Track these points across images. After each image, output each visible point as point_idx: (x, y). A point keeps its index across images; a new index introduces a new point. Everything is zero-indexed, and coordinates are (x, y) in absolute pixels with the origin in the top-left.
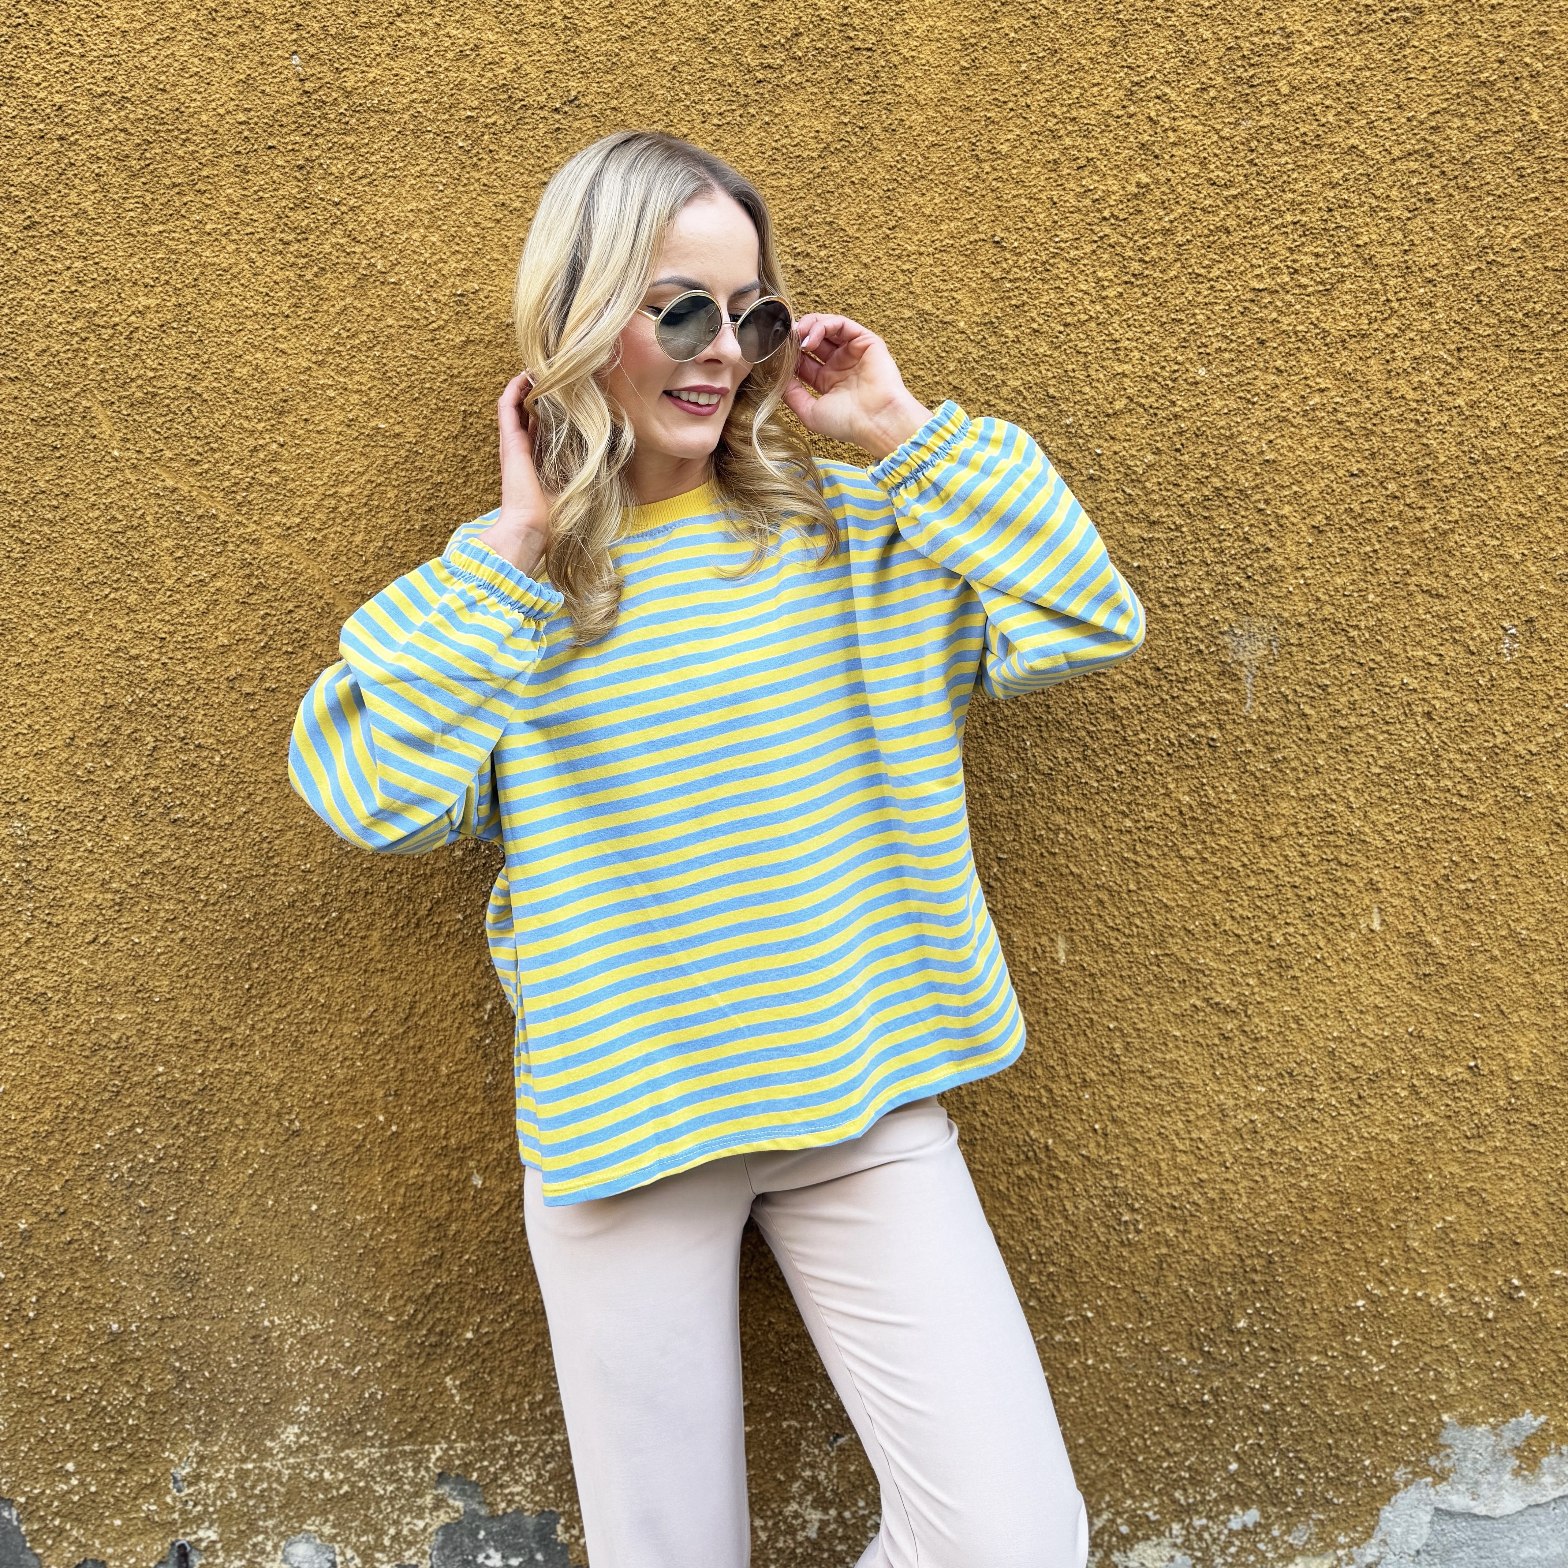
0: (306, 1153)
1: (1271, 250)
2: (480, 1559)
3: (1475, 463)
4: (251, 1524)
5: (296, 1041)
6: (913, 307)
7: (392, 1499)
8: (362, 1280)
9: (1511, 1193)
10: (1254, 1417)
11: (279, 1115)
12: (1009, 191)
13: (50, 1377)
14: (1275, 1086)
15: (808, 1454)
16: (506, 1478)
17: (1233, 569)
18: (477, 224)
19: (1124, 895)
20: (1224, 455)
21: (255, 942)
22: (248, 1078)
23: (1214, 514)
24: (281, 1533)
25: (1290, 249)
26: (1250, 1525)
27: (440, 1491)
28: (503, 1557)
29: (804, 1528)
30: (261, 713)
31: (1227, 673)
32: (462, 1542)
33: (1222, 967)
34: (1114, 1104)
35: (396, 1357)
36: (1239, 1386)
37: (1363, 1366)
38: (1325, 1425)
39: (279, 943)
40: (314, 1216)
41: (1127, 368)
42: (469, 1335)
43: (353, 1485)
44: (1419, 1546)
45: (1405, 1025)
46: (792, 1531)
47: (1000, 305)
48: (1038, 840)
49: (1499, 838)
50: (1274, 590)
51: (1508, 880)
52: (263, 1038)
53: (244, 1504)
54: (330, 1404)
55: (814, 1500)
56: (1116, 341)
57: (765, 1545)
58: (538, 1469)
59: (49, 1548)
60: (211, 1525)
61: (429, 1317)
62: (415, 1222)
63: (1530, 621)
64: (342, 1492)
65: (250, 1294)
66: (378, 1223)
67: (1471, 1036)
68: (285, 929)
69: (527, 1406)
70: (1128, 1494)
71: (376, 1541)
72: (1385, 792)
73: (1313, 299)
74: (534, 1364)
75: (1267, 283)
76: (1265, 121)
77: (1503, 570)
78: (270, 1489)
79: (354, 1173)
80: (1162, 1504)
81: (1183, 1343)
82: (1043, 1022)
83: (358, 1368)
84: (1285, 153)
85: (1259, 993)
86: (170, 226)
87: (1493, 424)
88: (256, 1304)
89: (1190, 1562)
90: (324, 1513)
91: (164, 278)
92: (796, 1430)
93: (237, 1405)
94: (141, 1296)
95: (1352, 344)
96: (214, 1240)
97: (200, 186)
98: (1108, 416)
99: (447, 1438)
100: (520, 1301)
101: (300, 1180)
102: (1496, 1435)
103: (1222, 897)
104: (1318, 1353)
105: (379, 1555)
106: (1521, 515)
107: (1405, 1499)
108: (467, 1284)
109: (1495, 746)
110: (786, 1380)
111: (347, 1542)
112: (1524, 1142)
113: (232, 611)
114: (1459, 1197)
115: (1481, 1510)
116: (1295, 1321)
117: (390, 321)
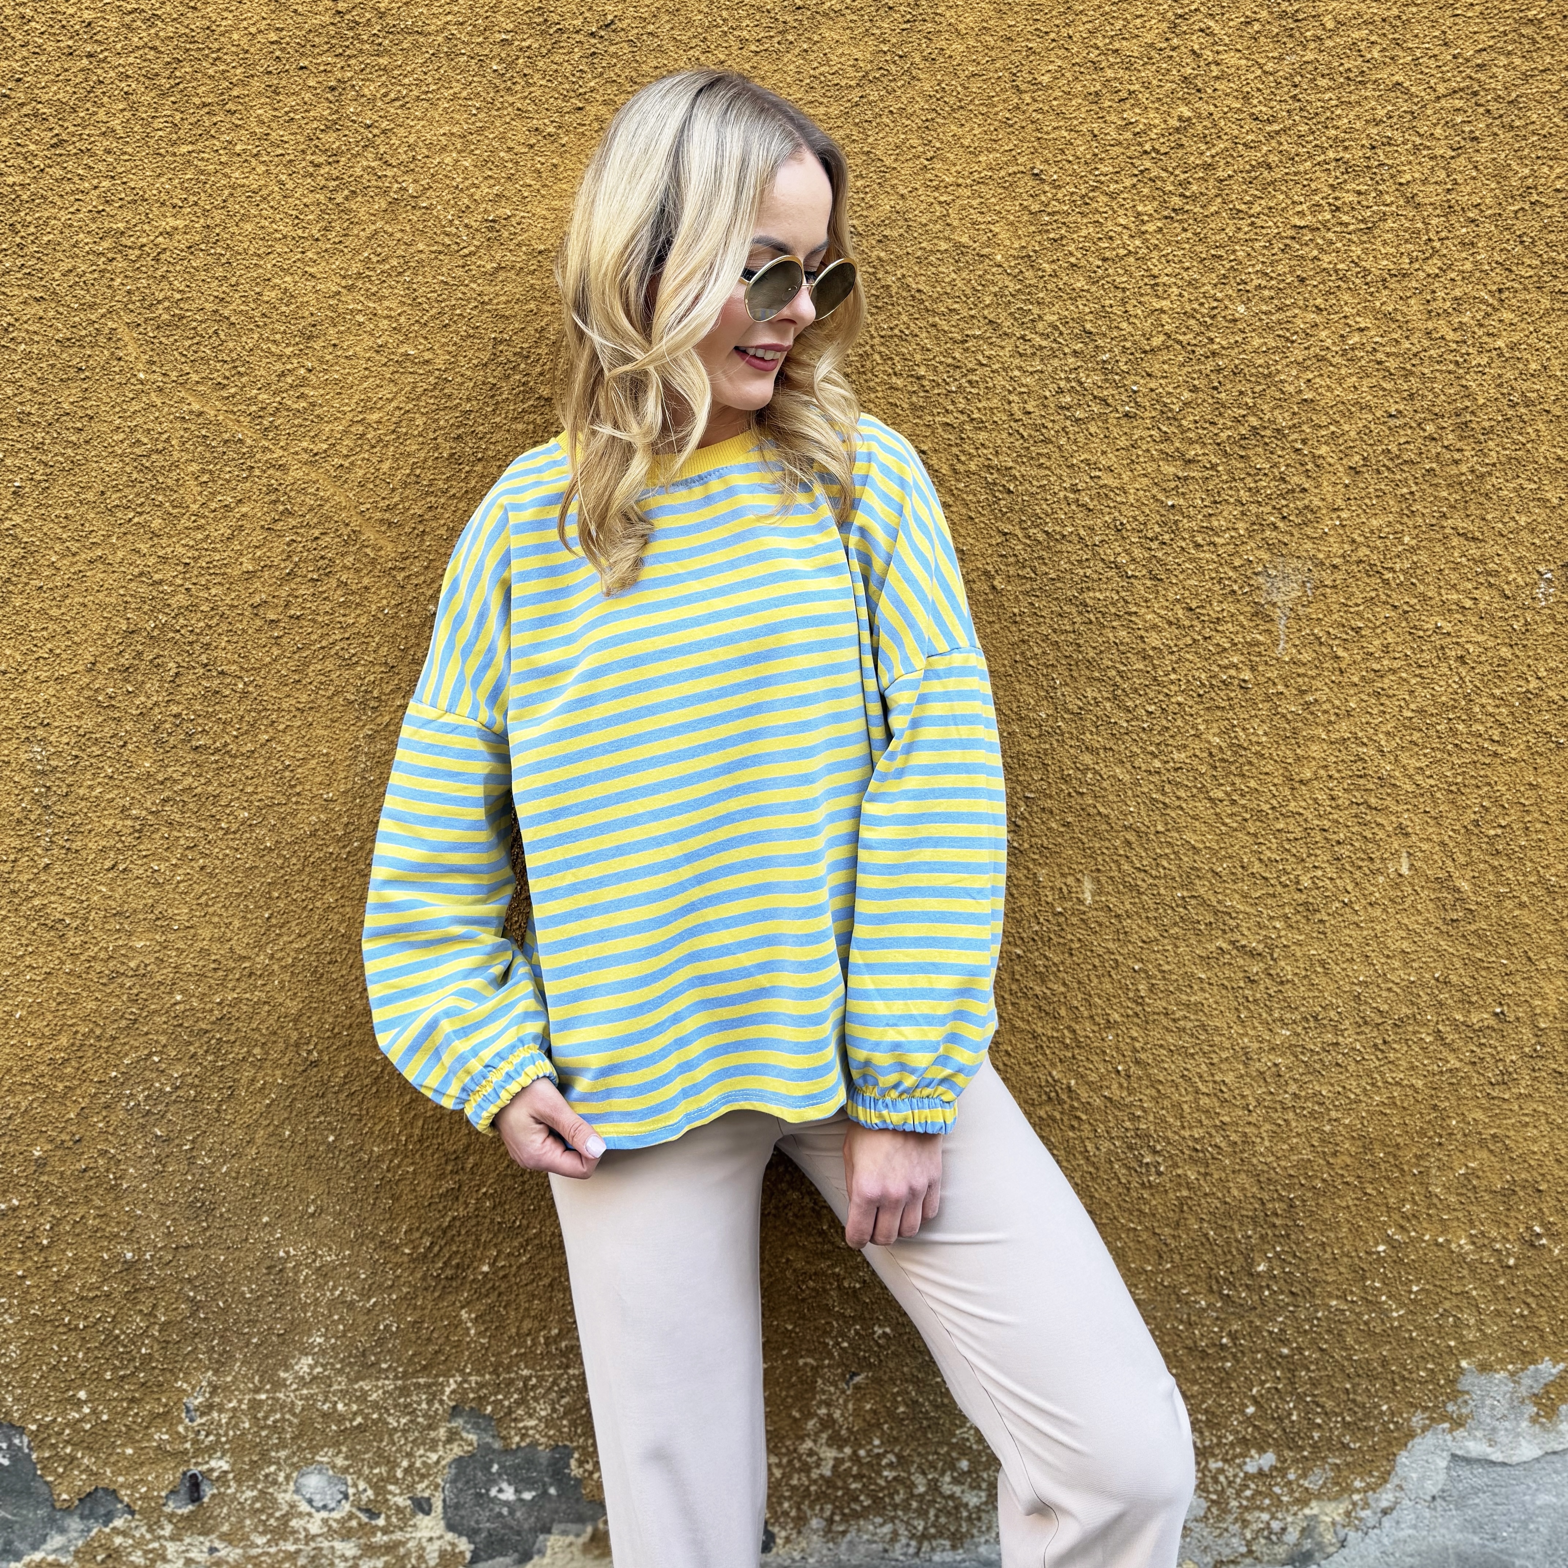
0: (323, 1084)
1: (1313, 186)
2: (493, 1492)
3: (1514, 405)
4: (264, 1455)
5: (315, 971)
6: (950, 240)
7: (405, 1431)
8: (378, 1211)
9: (1534, 1141)
10: (1271, 1360)
11: (297, 1045)
12: (1050, 123)
13: (64, 1305)
14: (1299, 1030)
15: (823, 1392)
16: (520, 1412)
17: (1268, 509)
18: (510, 149)
19: (1152, 837)
20: (1262, 394)
21: (276, 871)
22: (266, 1008)
23: (1251, 453)
24: (293, 1464)
25: (1332, 186)
26: (1266, 1469)
27: (454, 1424)
28: (517, 1491)
29: (818, 1466)
30: (285, 640)
31: (1260, 614)
32: (475, 1476)
33: (1248, 910)
34: (1137, 1045)
35: (412, 1290)
36: (1258, 1330)
37: (1382, 1311)
38: (1342, 1369)
39: (300, 872)
40: (331, 1148)
41: (1165, 304)
42: (486, 1268)
43: (366, 1417)
44: (1434, 1492)
45: (1432, 970)
46: (806, 1469)
47: (1038, 238)
48: (1066, 779)
49: (1530, 784)
50: (1309, 531)
51: (1539, 826)
52: (283, 967)
53: (257, 1434)
54: (344, 1335)
55: (830, 1438)
56: (1155, 277)
57: (779, 1482)
58: (553, 1403)
59: (60, 1476)
60: (223, 1455)
61: (445, 1250)
62: (433, 1155)
64: (355, 1423)
65: (266, 1224)
66: (395, 1155)
67: (1498, 983)
68: (306, 858)
69: (542, 1340)
71: (388, 1472)
72: (1416, 736)
73: (1354, 237)
74: (550, 1299)
75: (1309, 219)
76: (1310, 56)
77: (1540, 514)
78: (283, 1419)
79: (373, 1103)
81: (1202, 1287)
82: (1068, 962)
83: (374, 1300)
84: (1329, 88)
85: (1286, 936)
86: (200, 146)
87: (1533, 366)
88: (272, 1235)
89: (1205, 1505)
90: (337, 1444)
91: (192, 199)
92: (812, 1368)
93: (251, 1335)
94: (155, 1225)
95: (1392, 283)
96: (230, 1170)
97: (230, 106)
98: (1145, 352)
99: (461, 1371)
100: (536, 1236)
101: (317, 1110)
102: (1514, 1382)
103: (1251, 840)
104: (1338, 1298)
105: (391, 1488)
106: (1559, 459)
107: (1422, 1445)
108: (485, 1217)
109: (1528, 691)
110: (803, 1317)
111: (359, 1474)
112: (1549, 1089)
113: (258, 537)
114: (1482, 1144)
115: (1497, 1456)
116: (1314, 1265)
117: (421, 246)
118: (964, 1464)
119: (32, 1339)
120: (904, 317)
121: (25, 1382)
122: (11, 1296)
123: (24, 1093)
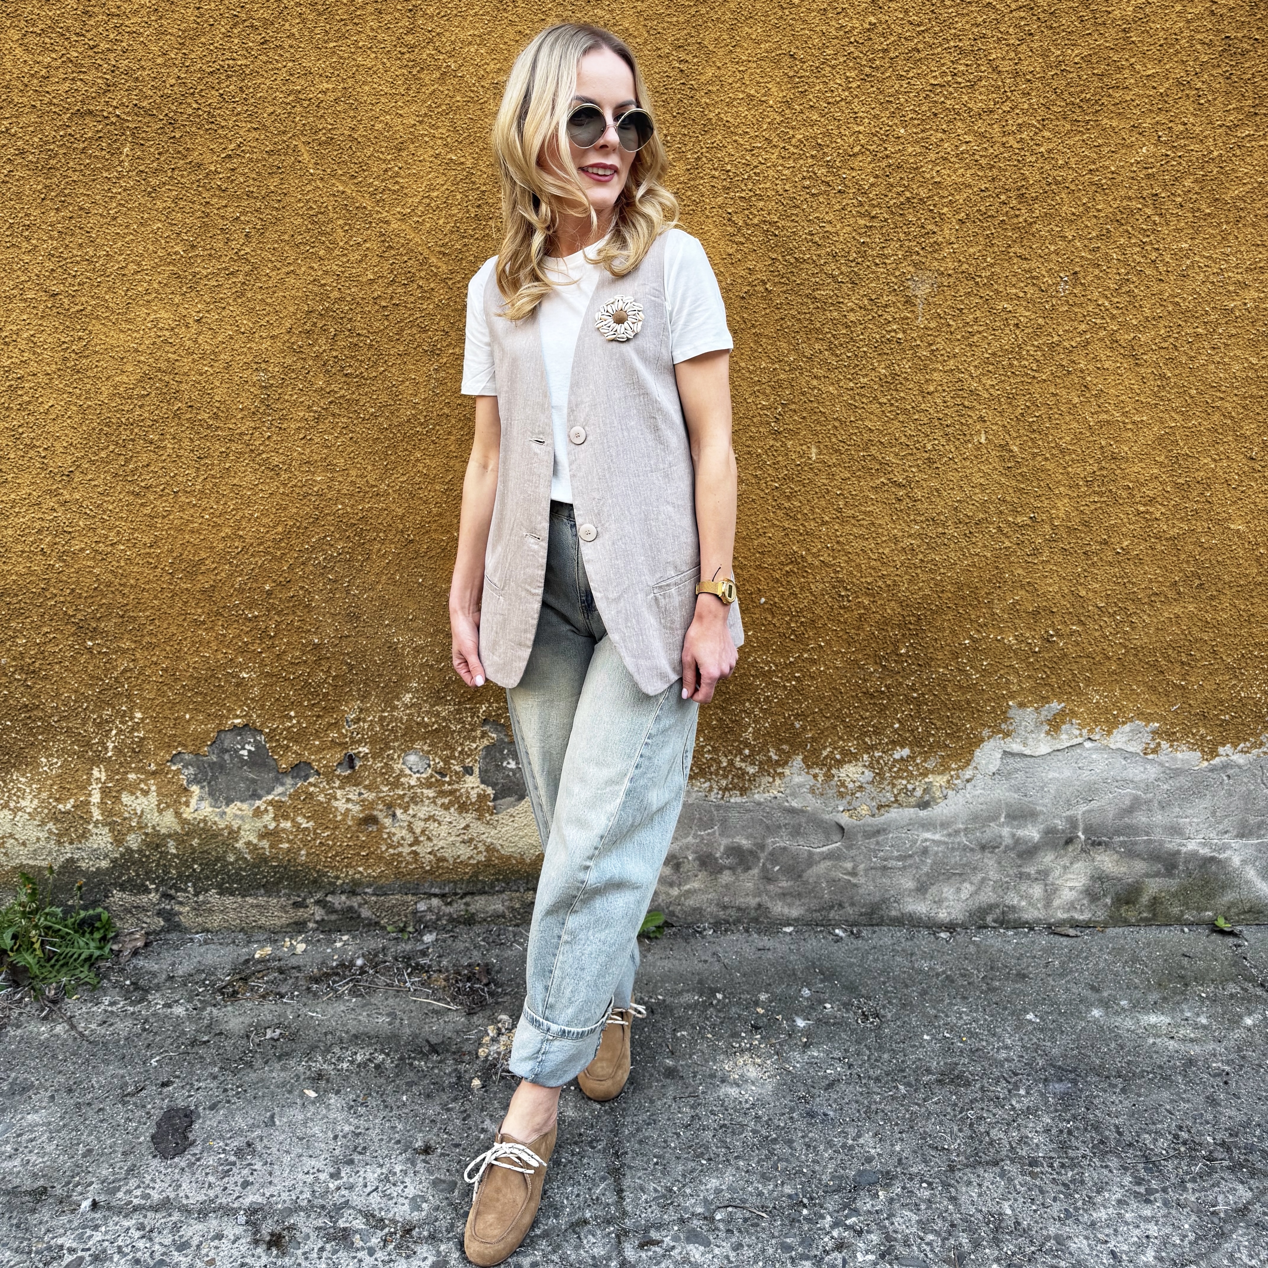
0: (416, 552)
1: (942, 62)
2: (504, 765)
3: (1049, 184)
4: (386, 744)
5: (411, 493)
6: (744, 92)
7: (460, 732)
9: (1050, 585)
10: (908, 700)
11: (402, 531)
12: (799, 26)
13: (282, 667)
14: (924, 526)
17: (915, 243)
18: (506, 43)
19: (848, 424)
20: (913, 179)
21: (389, 440)
22: (386, 512)
23: (906, 212)
24: (402, 749)
25: (952, 62)
26: (905, 757)
27: (484, 729)
30: (391, 317)
31: (908, 302)
32: (495, 755)
33: (898, 462)
34: (838, 534)
36: (901, 684)
37: (967, 675)
38: (946, 705)
39: (402, 441)
40: (420, 585)
41: (861, 128)
43: (439, 725)
44: (994, 770)
45: (996, 494)
47: (793, 91)
48: (803, 393)
49: (1052, 393)
50: (936, 255)
51: (1056, 416)
52: (394, 491)
53: (383, 734)
54: (428, 682)
56: (856, 113)
59: (281, 756)
60: (365, 746)
63: (1076, 273)
64: (434, 728)
65: (387, 625)
67: (1032, 501)
68: (405, 434)
70: (841, 738)
71: (451, 753)
72: (991, 368)
73: (964, 90)
75: (939, 80)
77: (1062, 244)
78: (397, 726)
79: (442, 563)
80: (858, 744)
81: (871, 660)
82: (802, 490)
83: (443, 664)
85: (918, 476)
86: (340, 43)
87: (1060, 162)
88: (390, 630)
89: (873, 775)
90: (424, 739)
91: (336, 73)
93: (380, 682)
94: (330, 625)
95: (984, 116)
96: (368, 597)
97: (356, 21)
98: (850, 156)
99: (488, 701)
101: (413, 566)
102: (1038, 713)
104: (944, 668)
105: (452, 761)
106: (1074, 214)
107: (988, 746)
109: (1053, 342)
111: (436, 754)
112: (1059, 558)
113: (376, 260)
114: (1022, 587)
115: (1027, 752)
116: (931, 650)
117: (458, 98)
118: (747, 752)
119: (266, 685)
120: (719, 137)
121: (262, 707)
122: (255, 663)
123: (260, 556)
